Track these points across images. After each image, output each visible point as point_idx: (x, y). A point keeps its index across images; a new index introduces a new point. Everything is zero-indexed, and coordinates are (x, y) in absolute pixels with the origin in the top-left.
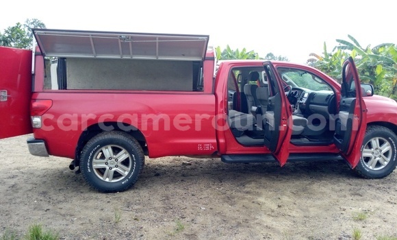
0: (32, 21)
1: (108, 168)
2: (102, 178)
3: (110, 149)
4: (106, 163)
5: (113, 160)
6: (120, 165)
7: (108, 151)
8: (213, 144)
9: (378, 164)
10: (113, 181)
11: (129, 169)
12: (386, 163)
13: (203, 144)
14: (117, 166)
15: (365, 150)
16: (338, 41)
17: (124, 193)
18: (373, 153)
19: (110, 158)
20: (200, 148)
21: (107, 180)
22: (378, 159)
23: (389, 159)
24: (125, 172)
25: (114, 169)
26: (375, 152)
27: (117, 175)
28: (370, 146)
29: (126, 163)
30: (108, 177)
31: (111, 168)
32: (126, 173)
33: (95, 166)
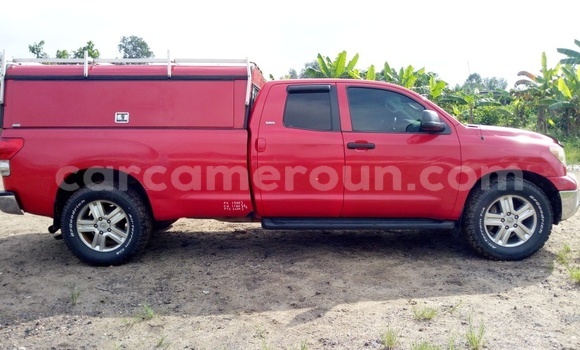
0: (130, 40)
1: (97, 232)
2: (89, 246)
3: (100, 207)
4: (96, 226)
5: (104, 221)
6: (113, 228)
7: (96, 209)
8: (245, 202)
9: (514, 238)
10: (105, 250)
11: (127, 235)
12: (527, 237)
13: (230, 202)
14: (109, 230)
15: (488, 214)
16: (560, 51)
17: (119, 268)
18: (503, 220)
19: (101, 219)
20: (226, 207)
21: (97, 248)
22: (512, 229)
23: (532, 231)
24: (121, 238)
25: (105, 234)
26: (506, 218)
27: (110, 242)
28: (498, 208)
29: (121, 225)
30: (98, 244)
31: (101, 233)
32: (123, 240)
33: (80, 229)
